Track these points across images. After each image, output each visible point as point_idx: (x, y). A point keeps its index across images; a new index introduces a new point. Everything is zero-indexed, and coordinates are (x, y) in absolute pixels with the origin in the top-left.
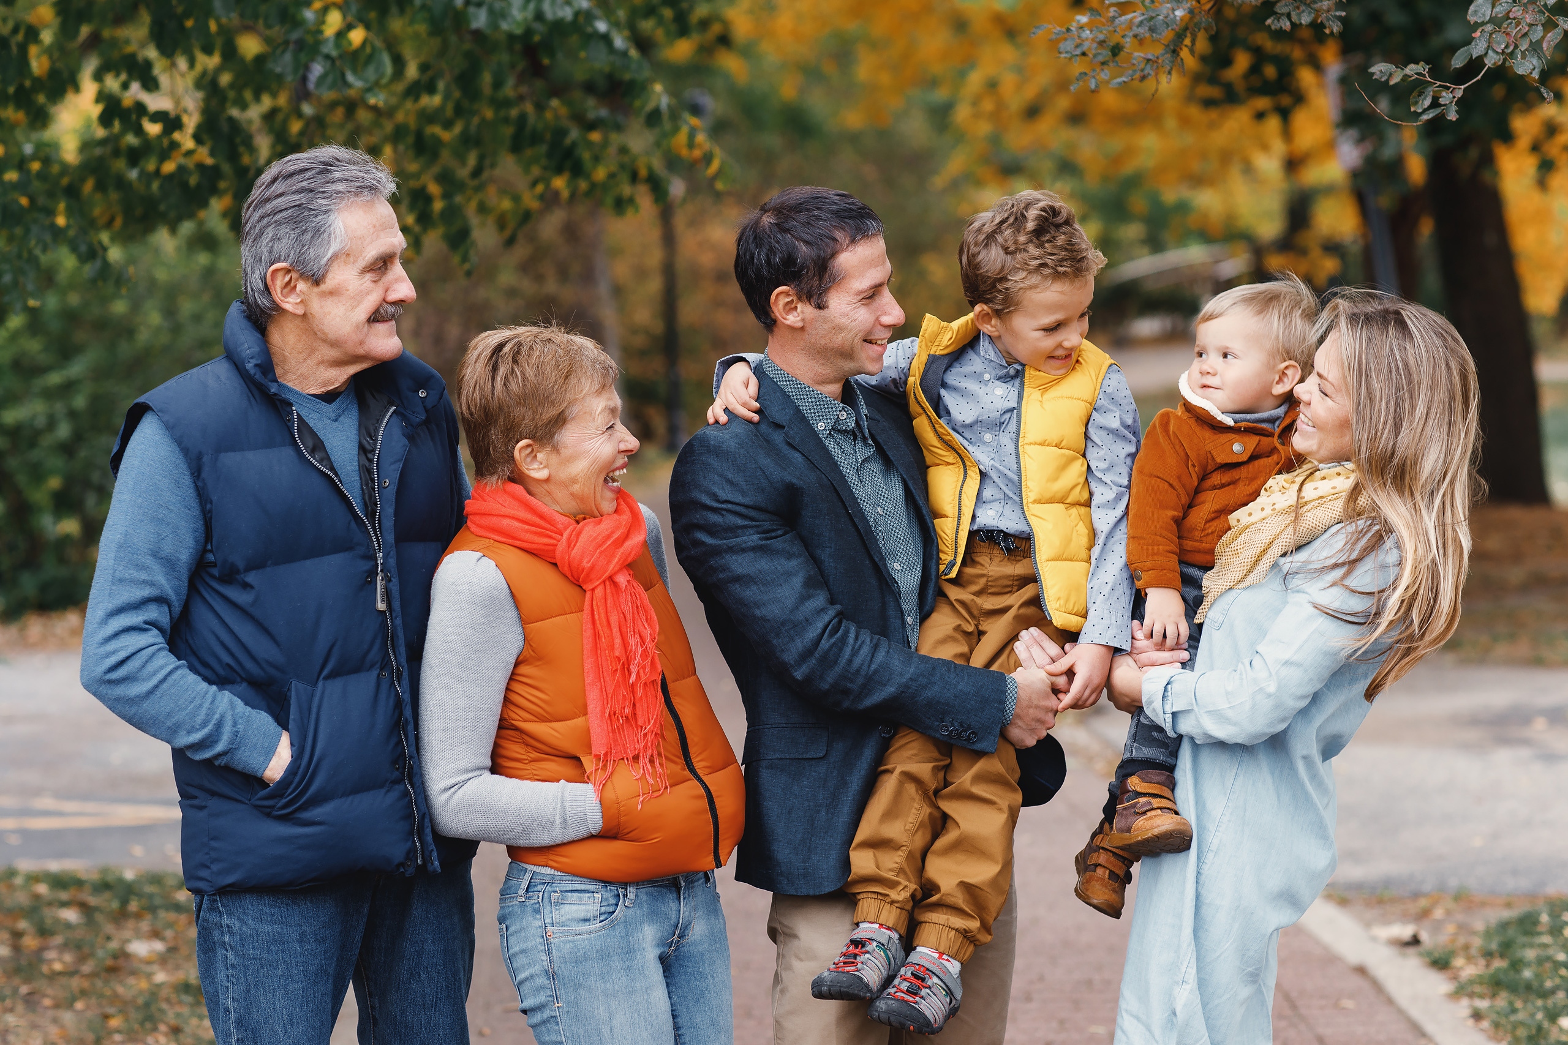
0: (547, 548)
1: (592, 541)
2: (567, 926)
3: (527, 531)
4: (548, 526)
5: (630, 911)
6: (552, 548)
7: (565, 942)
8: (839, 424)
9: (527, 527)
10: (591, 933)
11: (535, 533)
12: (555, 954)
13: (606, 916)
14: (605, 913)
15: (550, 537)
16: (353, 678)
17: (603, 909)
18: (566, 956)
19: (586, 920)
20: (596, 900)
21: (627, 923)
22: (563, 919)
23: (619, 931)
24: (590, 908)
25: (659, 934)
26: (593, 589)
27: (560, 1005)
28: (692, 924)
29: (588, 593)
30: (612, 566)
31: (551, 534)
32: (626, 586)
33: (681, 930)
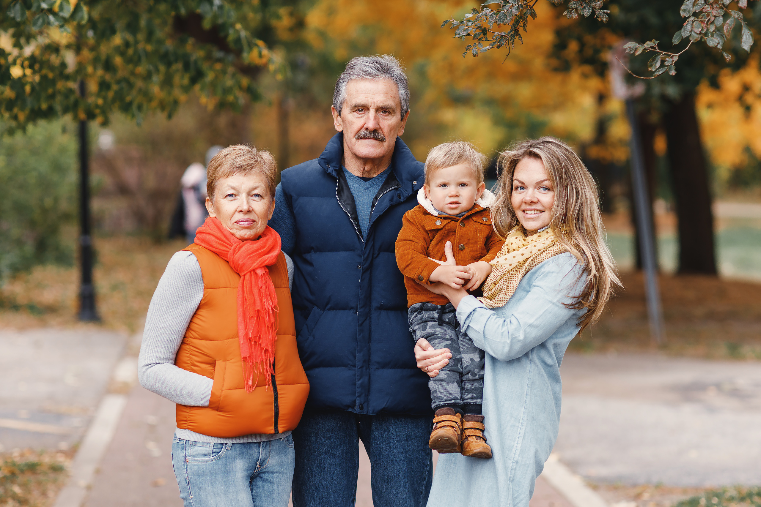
0: (224, 252)
1: (246, 252)
2: (196, 457)
3: (216, 242)
4: (227, 241)
5: (229, 452)
6: (226, 252)
7: (194, 465)
9: (217, 240)
10: (207, 461)
11: (220, 244)
12: (189, 471)
13: (216, 454)
14: (215, 452)
15: (227, 247)
17: (214, 450)
18: (194, 472)
19: (205, 455)
20: (211, 446)
21: (227, 458)
22: (194, 453)
23: (222, 461)
24: (208, 449)
25: (246, 464)
26: (244, 275)
27: (192, 497)
28: (268, 459)
29: (242, 278)
30: (254, 265)
31: (227, 245)
32: (262, 275)
33: (260, 462)
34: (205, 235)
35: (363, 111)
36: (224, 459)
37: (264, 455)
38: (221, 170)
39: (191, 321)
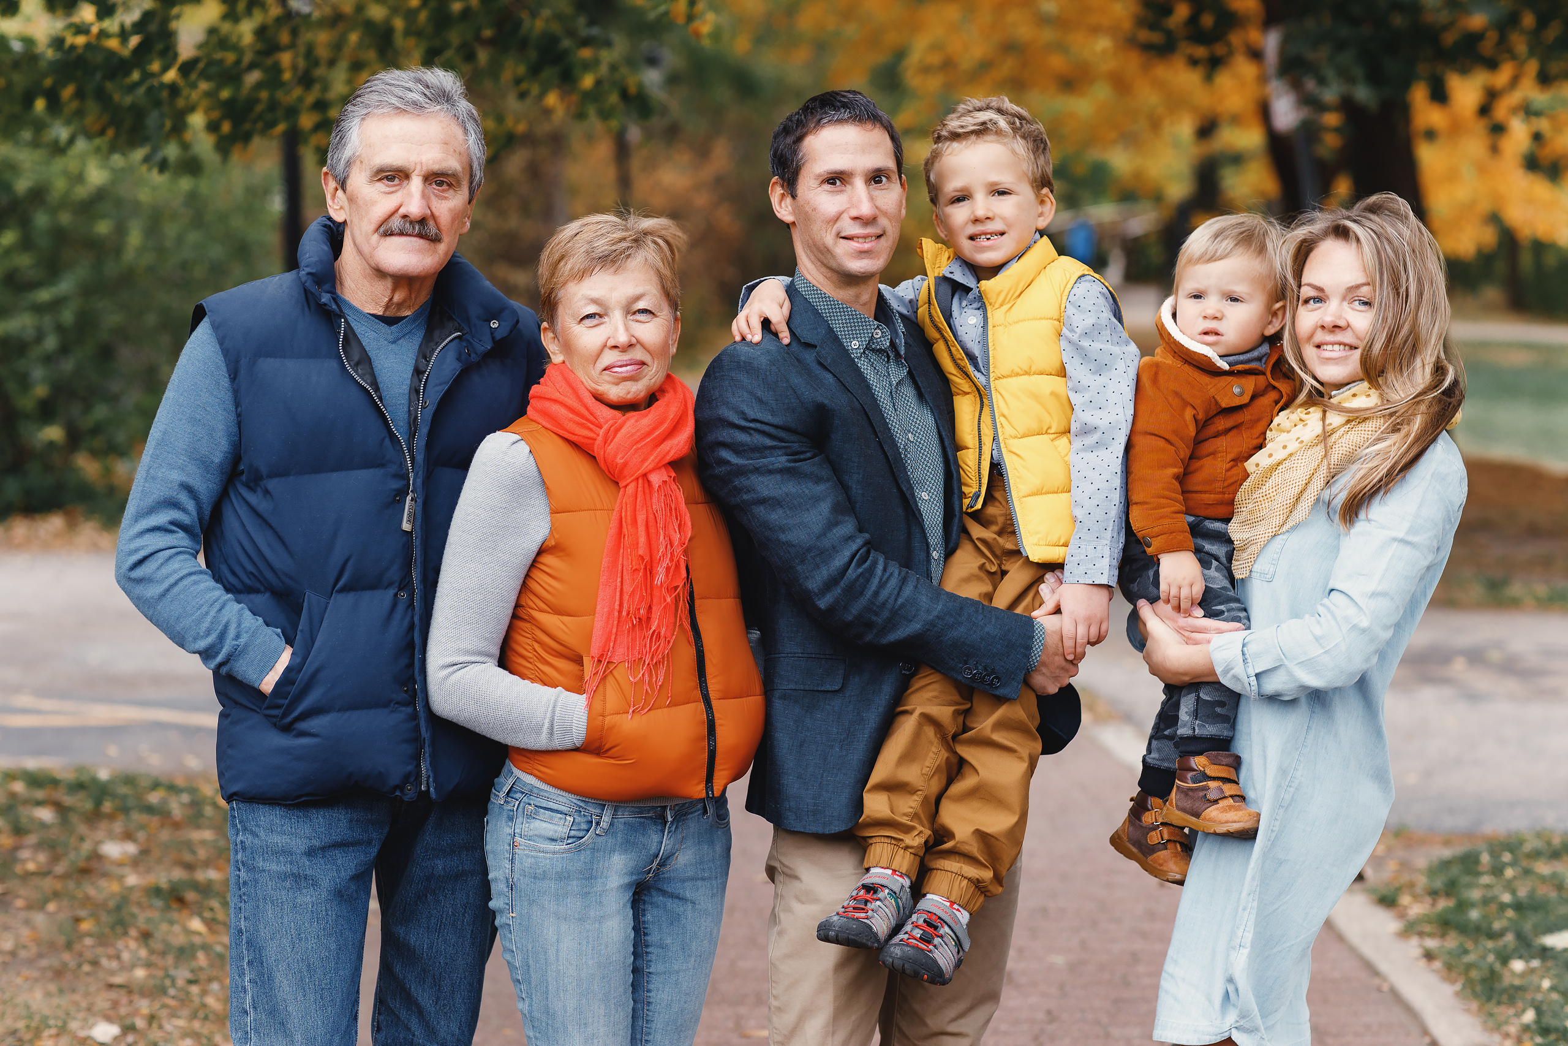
0: (586, 441)
1: (629, 438)
3: (570, 420)
4: (591, 418)
5: (601, 839)
6: (591, 441)
7: (528, 856)
8: (873, 343)
9: (571, 416)
10: (554, 853)
11: (578, 424)
12: (517, 865)
13: (574, 840)
14: (573, 837)
15: (591, 430)
16: (367, 595)
17: (573, 833)
18: (526, 870)
19: (553, 840)
20: (567, 823)
22: (531, 833)
23: (585, 856)
24: (560, 829)
25: (632, 864)
26: (626, 487)
27: (514, 915)
28: (676, 855)
29: (622, 490)
30: (646, 464)
31: (591, 426)
32: (659, 486)
33: (661, 860)
34: (547, 404)
35: (397, 179)
36: (588, 852)
37: (669, 847)
38: (566, 267)
39: (527, 576)
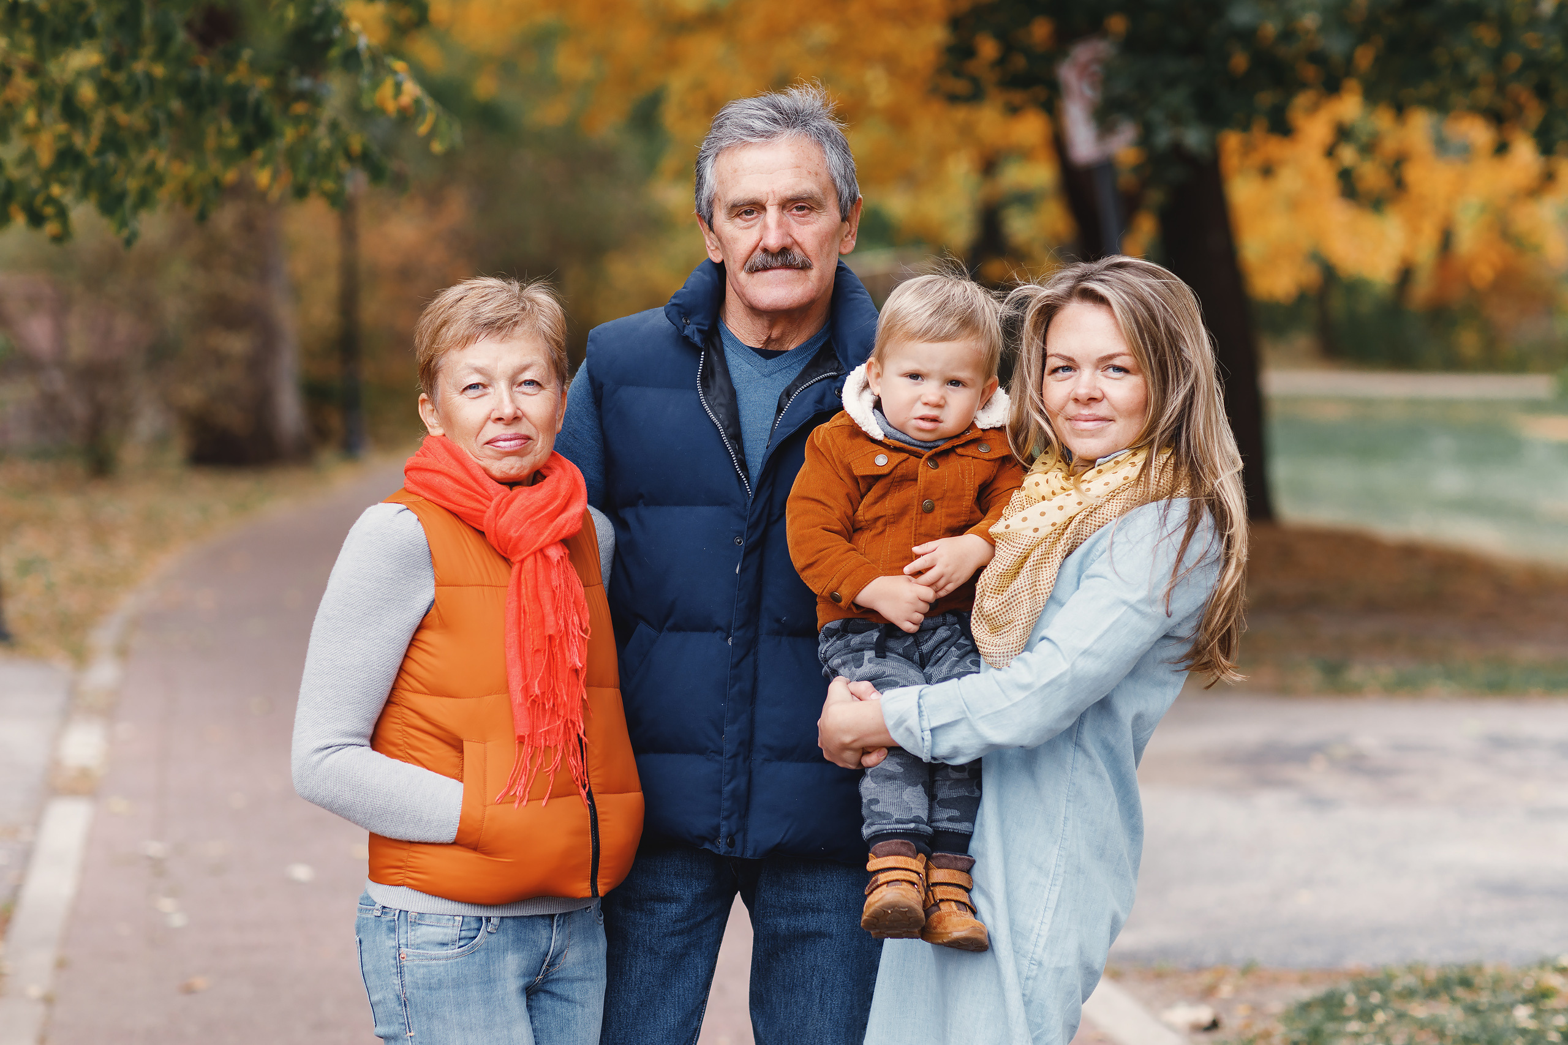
0: (475, 513)
1: (523, 510)
2: (423, 949)
3: (457, 491)
4: (480, 490)
5: (493, 937)
6: (478, 514)
7: (418, 966)
9: (458, 487)
10: (447, 958)
11: (465, 495)
12: (407, 978)
13: (466, 942)
14: (465, 938)
15: (480, 502)
17: (463, 934)
18: (419, 982)
19: (444, 944)
20: (456, 924)
21: (488, 950)
22: (419, 941)
23: (479, 957)
24: (449, 931)
25: (523, 964)
26: (522, 561)
27: (412, 1035)
28: (568, 952)
29: (516, 567)
30: (542, 538)
31: (480, 498)
32: (558, 561)
33: (551, 958)
36: (482, 953)
37: (558, 943)
38: (449, 334)
39: (407, 656)
